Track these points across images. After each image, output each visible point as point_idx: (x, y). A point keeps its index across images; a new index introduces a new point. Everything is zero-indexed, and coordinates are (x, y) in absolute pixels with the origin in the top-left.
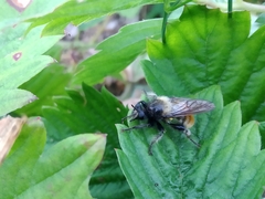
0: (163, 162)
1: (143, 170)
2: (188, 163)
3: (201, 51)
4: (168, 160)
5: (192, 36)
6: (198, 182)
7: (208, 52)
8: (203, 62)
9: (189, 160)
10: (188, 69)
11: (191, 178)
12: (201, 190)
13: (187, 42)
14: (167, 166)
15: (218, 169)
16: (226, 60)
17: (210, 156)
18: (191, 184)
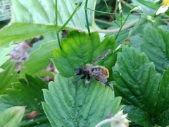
0: (67, 107)
1: (57, 111)
2: (80, 106)
3: (79, 53)
4: (70, 105)
5: (74, 45)
6: (85, 115)
7: (83, 53)
8: (81, 58)
9: (81, 104)
10: (75, 62)
11: (81, 114)
12: (86, 119)
13: (73, 49)
14: (70, 109)
15: (94, 108)
16: (92, 56)
17: (91, 102)
18: (82, 116)
